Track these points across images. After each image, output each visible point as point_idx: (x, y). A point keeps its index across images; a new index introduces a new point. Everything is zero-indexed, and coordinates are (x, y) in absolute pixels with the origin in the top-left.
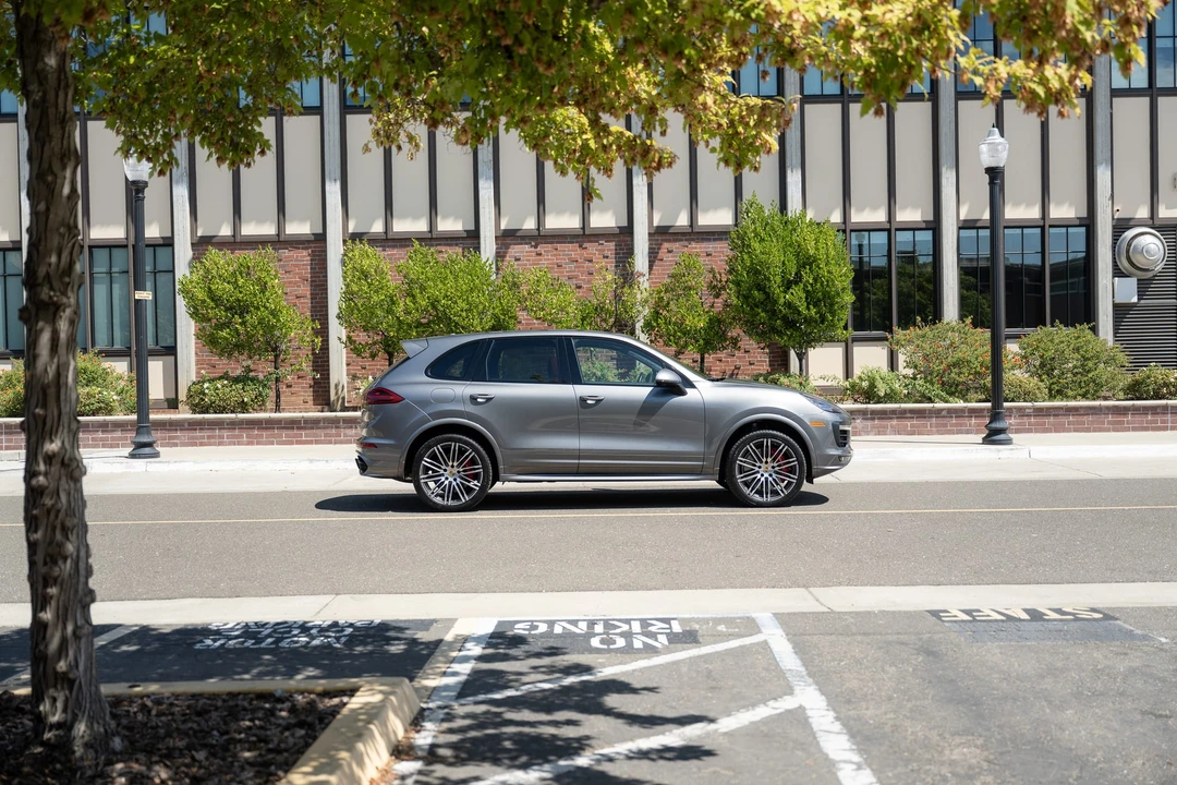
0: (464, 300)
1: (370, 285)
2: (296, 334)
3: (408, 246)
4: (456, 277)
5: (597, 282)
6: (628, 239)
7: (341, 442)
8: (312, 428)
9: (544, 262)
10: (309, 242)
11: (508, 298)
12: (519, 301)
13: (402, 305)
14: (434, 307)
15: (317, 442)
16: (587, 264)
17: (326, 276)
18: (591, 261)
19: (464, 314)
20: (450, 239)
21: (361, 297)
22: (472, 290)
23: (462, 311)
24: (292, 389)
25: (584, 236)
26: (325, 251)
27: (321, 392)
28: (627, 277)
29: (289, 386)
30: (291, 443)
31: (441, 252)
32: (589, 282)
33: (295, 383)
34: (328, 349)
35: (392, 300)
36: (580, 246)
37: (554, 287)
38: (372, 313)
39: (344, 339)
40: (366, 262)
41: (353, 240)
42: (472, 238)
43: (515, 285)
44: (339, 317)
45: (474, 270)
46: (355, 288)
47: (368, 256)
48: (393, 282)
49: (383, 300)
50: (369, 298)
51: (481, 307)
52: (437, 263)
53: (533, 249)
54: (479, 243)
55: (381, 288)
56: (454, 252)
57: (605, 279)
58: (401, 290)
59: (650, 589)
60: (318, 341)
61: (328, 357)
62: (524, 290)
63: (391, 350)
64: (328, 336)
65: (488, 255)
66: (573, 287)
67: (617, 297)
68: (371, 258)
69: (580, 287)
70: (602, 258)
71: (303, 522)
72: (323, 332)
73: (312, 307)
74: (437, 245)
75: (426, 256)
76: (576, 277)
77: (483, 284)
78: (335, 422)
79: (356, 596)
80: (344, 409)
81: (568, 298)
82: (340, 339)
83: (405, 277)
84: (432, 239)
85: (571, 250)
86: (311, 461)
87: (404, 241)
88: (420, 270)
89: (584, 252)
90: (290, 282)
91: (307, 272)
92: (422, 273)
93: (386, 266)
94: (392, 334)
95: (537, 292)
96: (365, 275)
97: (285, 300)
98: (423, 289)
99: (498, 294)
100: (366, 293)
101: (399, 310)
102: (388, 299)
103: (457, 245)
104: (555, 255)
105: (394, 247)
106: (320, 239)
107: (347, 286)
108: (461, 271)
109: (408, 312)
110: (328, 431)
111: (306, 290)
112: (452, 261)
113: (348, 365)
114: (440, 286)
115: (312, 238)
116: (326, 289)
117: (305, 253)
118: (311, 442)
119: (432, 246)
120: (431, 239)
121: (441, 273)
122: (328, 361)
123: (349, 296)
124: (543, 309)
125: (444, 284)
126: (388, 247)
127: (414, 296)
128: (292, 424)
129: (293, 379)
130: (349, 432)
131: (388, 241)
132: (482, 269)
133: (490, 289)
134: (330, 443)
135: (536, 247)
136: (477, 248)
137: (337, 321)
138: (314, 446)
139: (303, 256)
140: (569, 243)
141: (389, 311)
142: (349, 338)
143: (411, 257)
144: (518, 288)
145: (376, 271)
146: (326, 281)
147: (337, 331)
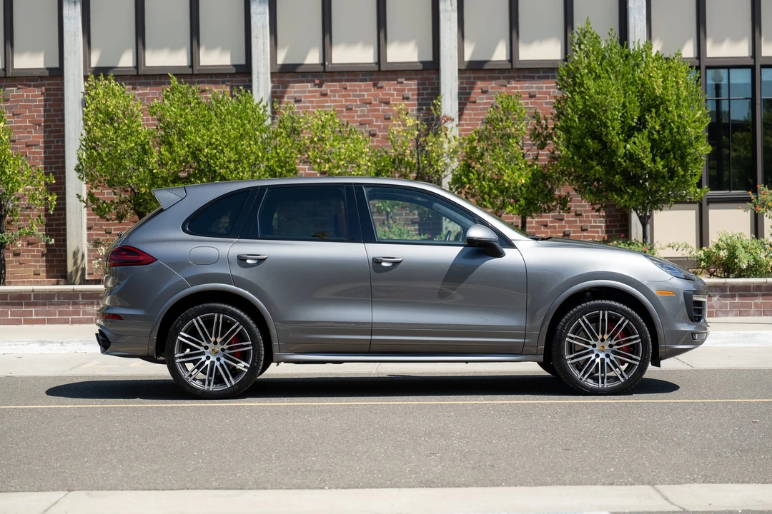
0: (232, 149)
1: (116, 130)
2: (25, 190)
3: (164, 84)
4: (222, 122)
5: (396, 128)
6: (433, 76)
7: (80, 322)
8: (44, 304)
9: (330, 104)
10: (42, 78)
11: (284, 147)
12: (300, 151)
13: (155, 154)
14: (195, 157)
15: (51, 322)
16: (383, 107)
17: (63, 120)
18: (387, 103)
19: (232, 166)
20: (215, 76)
21: (105, 145)
22: (242, 137)
23: (229, 161)
24: (21, 259)
25: (380, 73)
26: (62, 90)
27: (56, 262)
28: (432, 122)
29: (16, 254)
30: (18, 322)
31: (203, 91)
32: (386, 128)
33: (25, 251)
34: (64, 209)
35: (143, 149)
36: (375, 85)
37: (343, 135)
38: (120, 165)
39: (85, 196)
40: (112, 102)
41: (97, 77)
42: (242, 74)
43: (294, 132)
44: (78, 170)
45: (245, 113)
46: (98, 134)
47: (114, 95)
48: (145, 127)
49: (132, 149)
50: (115, 146)
51: (252, 158)
52: (198, 103)
53: (317, 89)
54: (251, 81)
55: (131, 134)
56: (220, 91)
57: (404, 125)
58: (154, 137)
59: (459, 486)
60: (53, 198)
61: (65, 219)
62: (305, 137)
63: (141, 209)
64: (64, 194)
65: (262, 95)
66: (366, 135)
67: (420, 147)
68: (119, 98)
69: (374, 135)
70: (401, 98)
71: (30, 410)
72: (59, 188)
73: (45, 158)
74: (199, 83)
75: (185, 95)
76: (370, 123)
77: (255, 129)
78: (72, 297)
79: (94, 492)
80: (84, 282)
81: (359, 147)
82: (79, 197)
83: (160, 120)
84: (194, 75)
85: (363, 89)
86: (43, 343)
87: (158, 78)
88: (178, 112)
89: (380, 93)
90: (19, 127)
91: (39, 114)
92: (181, 116)
93: (137, 107)
94: (143, 190)
95: (321, 139)
96: (111, 118)
97: (12, 149)
98: (182, 135)
99: (273, 143)
100: (112, 139)
101: (153, 160)
102: (139, 148)
103: (223, 82)
104: (344, 96)
105: (147, 85)
106: (55, 75)
107: (89, 132)
108: (229, 113)
109: (162, 164)
110: (63, 308)
111: (38, 137)
112: (218, 102)
113: (89, 228)
114: (203, 131)
115: (47, 73)
116: (63, 136)
117: (37, 92)
118: (42, 322)
119: (193, 83)
120: (192, 75)
121: (204, 116)
122: (65, 224)
123: (91, 143)
124: (328, 161)
125: (208, 130)
126: (140, 84)
127: (170, 144)
128: (20, 300)
129: (23, 245)
130: (89, 308)
131: (140, 77)
132: (254, 111)
133: (265, 136)
134: (66, 322)
135: (320, 86)
136: (249, 86)
137: (76, 175)
138: (47, 326)
139: (35, 96)
140: (361, 81)
141: (141, 163)
142: (90, 195)
143: (167, 97)
144: (298, 134)
145: (124, 114)
146: (63, 126)
147: (76, 187)
